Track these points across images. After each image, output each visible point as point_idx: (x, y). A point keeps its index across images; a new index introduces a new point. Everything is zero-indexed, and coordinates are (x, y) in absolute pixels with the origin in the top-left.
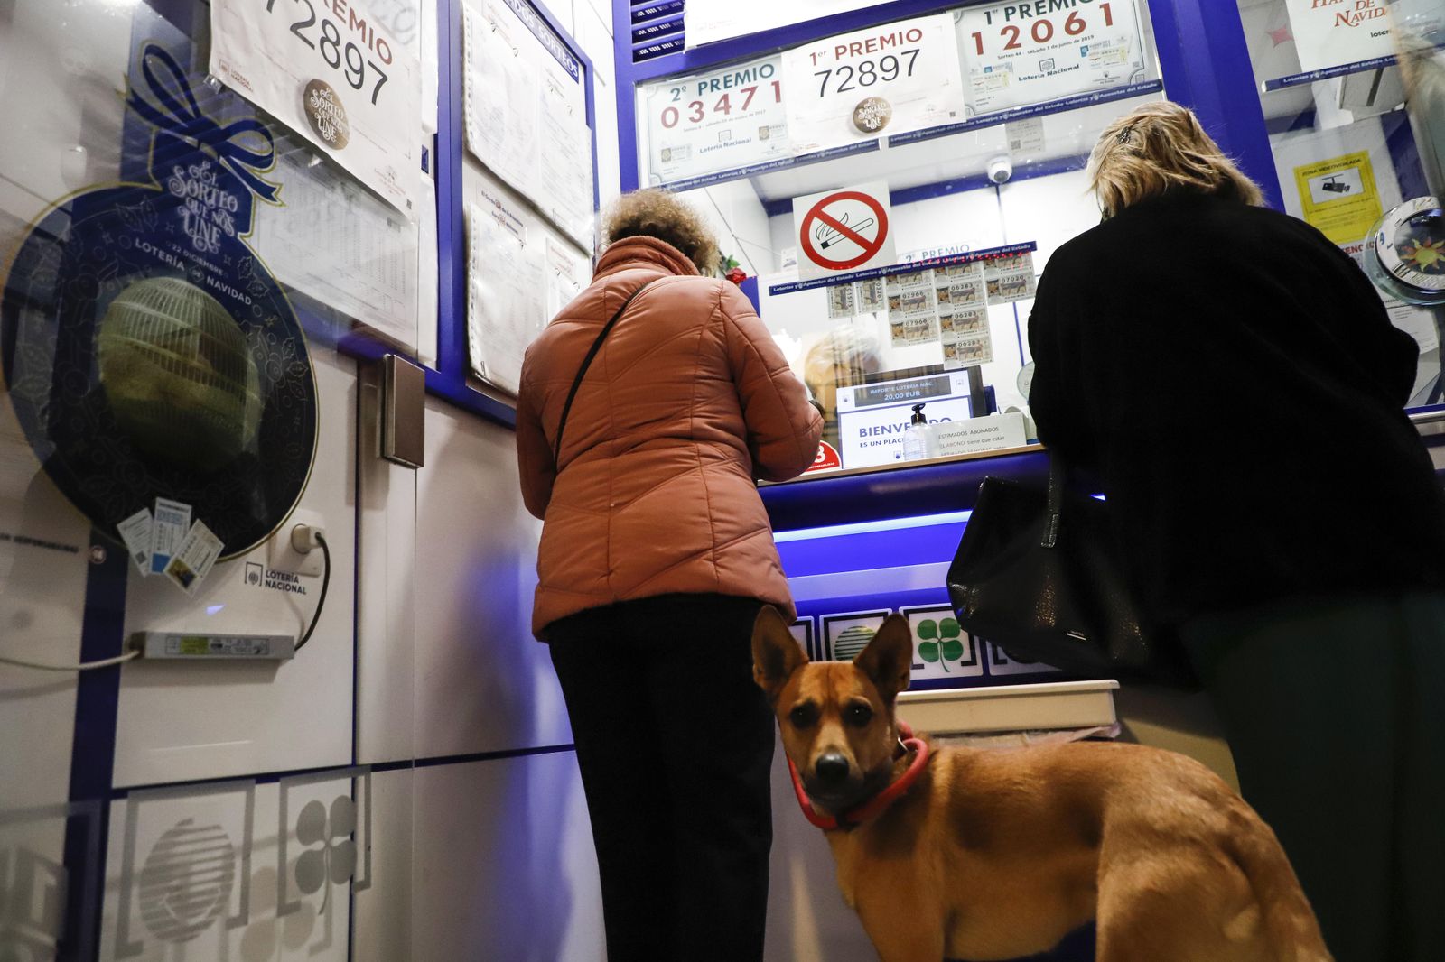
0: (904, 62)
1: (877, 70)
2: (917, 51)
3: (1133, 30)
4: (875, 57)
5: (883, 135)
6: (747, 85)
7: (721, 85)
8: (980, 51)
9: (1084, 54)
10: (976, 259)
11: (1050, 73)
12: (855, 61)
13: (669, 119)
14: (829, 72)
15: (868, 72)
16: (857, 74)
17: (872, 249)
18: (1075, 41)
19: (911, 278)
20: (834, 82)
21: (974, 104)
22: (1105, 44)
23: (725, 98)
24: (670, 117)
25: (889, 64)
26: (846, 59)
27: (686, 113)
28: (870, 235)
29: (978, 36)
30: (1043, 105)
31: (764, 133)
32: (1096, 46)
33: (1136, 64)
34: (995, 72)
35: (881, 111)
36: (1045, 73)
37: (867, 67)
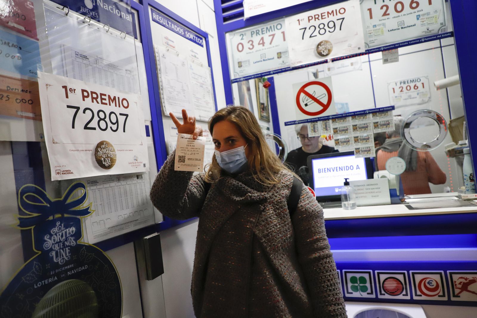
0: (338, 24)
1: (326, 27)
2: (343, 19)
3: (441, 7)
4: (325, 21)
5: (329, 58)
6: (271, 33)
7: (260, 33)
8: (371, 17)
9: (418, 19)
10: (369, 113)
11: (402, 28)
12: (316, 23)
13: (240, 48)
14: (305, 28)
15: (322, 28)
16: (318, 29)
17: (325, 107)
18: (414, 12)
19: (342, 121)
20: (308, 33)
21: (368, 43)
22: (428, 14)
23: (262, 39)
24: (240, 47)
25: (331, 25)
26: (313, 22)
27: (247, 45)
28: (325, 101)
29: (370, 10)
30: (399, 44)
31: (279, 55)
32: (424, 15)
33: (442, 24)
34: (378, 27)
35: (329, 47)
36: (400, 27)
37: (322, 26)
